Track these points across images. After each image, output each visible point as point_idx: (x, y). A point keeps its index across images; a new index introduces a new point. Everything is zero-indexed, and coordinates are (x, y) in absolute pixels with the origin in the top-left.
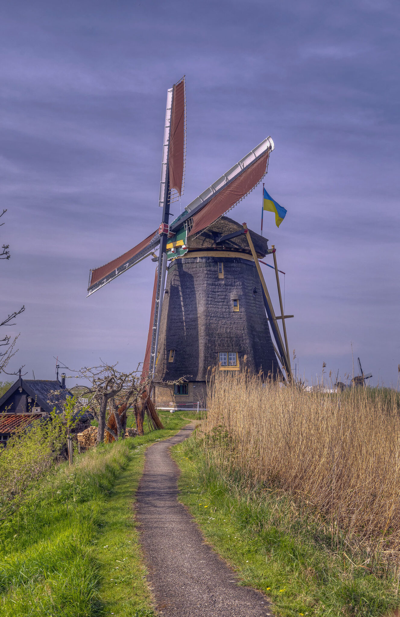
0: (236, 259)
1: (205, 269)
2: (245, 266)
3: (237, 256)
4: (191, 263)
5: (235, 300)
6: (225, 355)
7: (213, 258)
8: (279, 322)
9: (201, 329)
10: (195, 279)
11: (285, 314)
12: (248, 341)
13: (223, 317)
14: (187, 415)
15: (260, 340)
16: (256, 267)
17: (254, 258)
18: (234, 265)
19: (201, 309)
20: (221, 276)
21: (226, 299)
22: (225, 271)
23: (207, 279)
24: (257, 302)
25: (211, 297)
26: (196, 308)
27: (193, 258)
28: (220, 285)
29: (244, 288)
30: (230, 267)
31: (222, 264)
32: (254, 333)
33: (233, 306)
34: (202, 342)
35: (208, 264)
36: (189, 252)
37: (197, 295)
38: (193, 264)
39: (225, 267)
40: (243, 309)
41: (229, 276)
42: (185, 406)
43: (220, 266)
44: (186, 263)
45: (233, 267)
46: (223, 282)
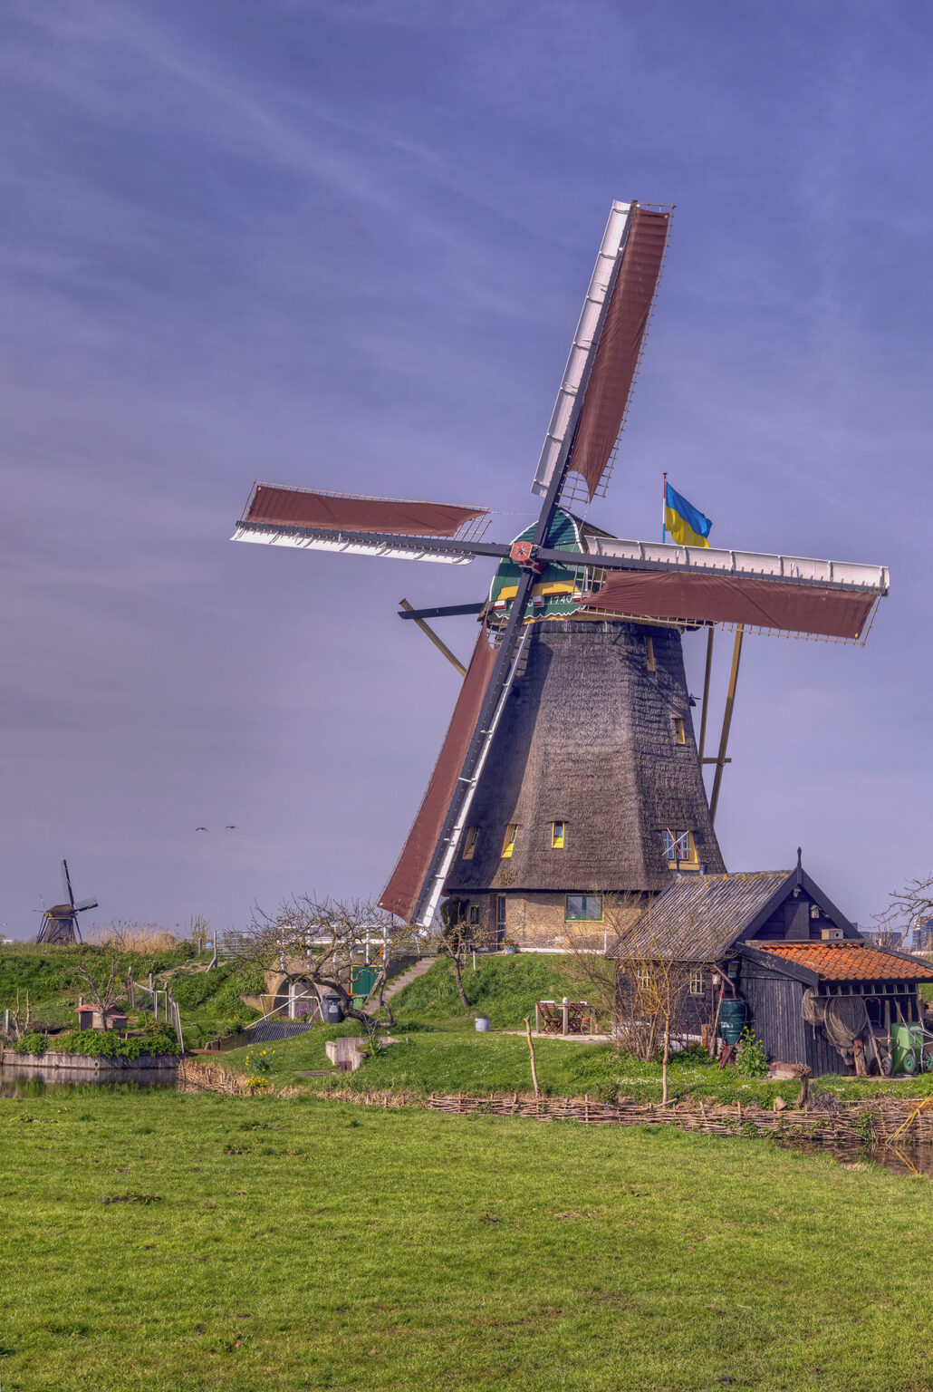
1: (623, 649)
4: (588, 632)
5: (676, 720)
7: (636, 626)
9: (627, 777)
12: (704, 809)
13: (662, 756)
20: (651, 666)
21: (662, 717)
22: (656, 656)
23: (627, 670)
25: (639, 711)
27: (594, 622)
28: (651, 685)
30: (665, 648)
31: (651, 641)
33: (674, 732)
34: (632, 806)
35: (628, 639)
38: (592, 635)
40: (690, 741)
41: (663, 668)
43: (647, 644)
44: (574, 632)
45: (669, 647)
46: (656, 680)
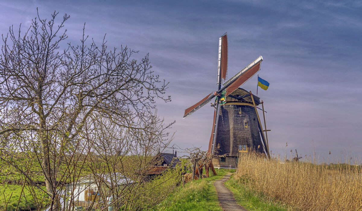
0: (246, 106)
1: (233, 110)
2: (250, 109)
3: (247, 105)
4: (227, 107)
5: (246, 123)
6: (241, 146)
7: (237, 105)
8: (264, 133)
9: (231, 135)
10: (229, 114)
11: (267, 129)
12: (251, 140)
13: (241, 130)
14: (225, 170)
15: (256, 140)
16: (255, 109)
17: (254, 105)
18: (246, 108)
19: (231, 126)
20: (240, 113)
21: (242, 122)
22: (242, 111)
23: (234, 114)
24: (255, 124)
25: (236, 122)
26: (229, 126)
27: (228, 105)
28: (239, 116)
29: (250, 118)
30: (244, 109)
31: (241, 108)
32: (254, 137)
33: (245, 125)
34: (232, 140)
35: (234, 108)
36: (226, 103)
37: (230, 121)
39: (241, 109)
40: (249, 127)
41: (243, 113)
42: (224, 167)
43: (240, 108)
44: (225, 107)
45: (245, 109)
46: (241, 115)
